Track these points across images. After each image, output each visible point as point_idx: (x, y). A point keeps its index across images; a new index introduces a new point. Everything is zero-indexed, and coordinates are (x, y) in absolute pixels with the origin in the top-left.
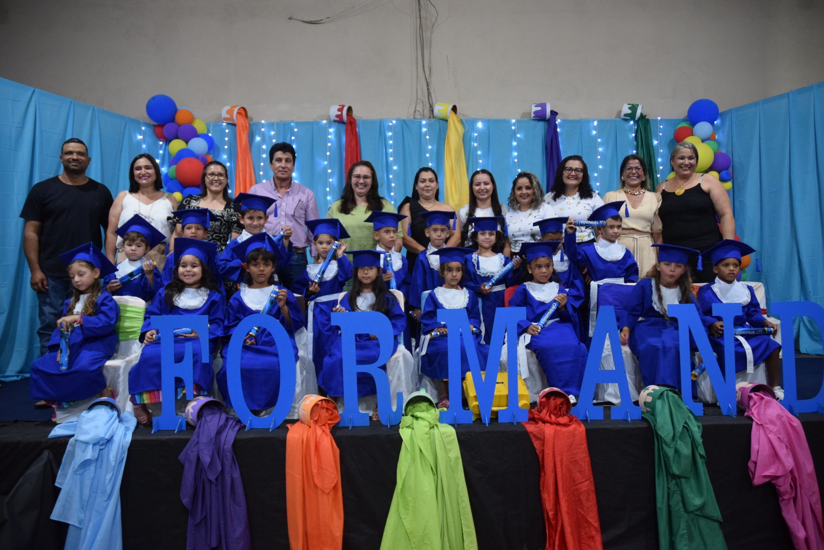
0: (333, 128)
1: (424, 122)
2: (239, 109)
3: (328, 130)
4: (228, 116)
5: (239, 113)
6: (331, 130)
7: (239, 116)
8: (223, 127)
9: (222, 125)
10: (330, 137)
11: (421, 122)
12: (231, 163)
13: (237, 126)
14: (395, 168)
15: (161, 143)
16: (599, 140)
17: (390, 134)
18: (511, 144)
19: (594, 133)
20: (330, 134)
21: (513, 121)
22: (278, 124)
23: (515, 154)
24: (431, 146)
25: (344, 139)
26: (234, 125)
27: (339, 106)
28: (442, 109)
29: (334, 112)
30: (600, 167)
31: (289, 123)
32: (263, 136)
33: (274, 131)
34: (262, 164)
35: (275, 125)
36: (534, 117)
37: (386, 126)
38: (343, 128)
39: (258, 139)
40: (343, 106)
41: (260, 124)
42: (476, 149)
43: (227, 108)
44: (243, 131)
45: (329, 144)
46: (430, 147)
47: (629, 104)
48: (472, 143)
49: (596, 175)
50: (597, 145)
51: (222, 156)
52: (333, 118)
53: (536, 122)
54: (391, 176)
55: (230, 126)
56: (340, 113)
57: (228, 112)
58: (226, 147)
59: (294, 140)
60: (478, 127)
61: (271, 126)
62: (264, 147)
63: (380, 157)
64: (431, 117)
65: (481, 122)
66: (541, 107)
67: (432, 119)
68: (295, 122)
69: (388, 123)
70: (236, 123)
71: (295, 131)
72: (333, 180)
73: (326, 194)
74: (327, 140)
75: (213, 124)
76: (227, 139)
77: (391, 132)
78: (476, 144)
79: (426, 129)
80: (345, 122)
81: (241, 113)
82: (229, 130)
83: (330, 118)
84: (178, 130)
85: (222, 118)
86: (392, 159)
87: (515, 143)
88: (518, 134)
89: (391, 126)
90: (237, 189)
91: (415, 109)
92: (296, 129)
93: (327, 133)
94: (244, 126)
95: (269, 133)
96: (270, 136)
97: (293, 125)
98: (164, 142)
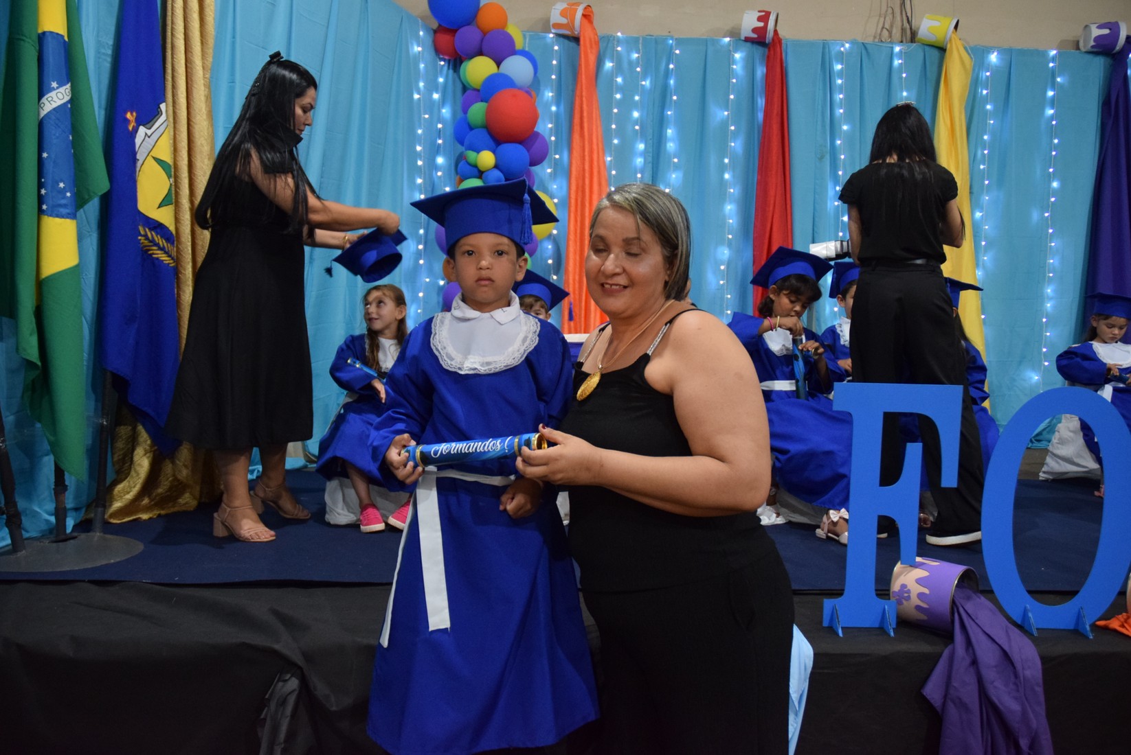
0: (742, 52)
1: (897, 49)
2: (585, 8)
3: (733, 55)
4: (564, 21)
5: (584, 16)
6: (738, 56)
7: (585, 21)
8: (549, 41)
9: (544, 38)
10: (735, 67)
11: (892, 48)
12: (558, 106)
13: (582, 39)
14: (845, 128)
15: (443, 63)
17: (838, 67)
18: (1045, 93)
20: (734, 62)
21: (1053, 53)
22: (644, 39)
23: (1050, 112)
24: (907, 91)
25: (761, 71)
26: (576, 40)
27: (759, 11)
28: (931, 26)
29: (749, 22)
31: (665, 40)
32: (618, 60)
33: (638, 53)
34: (615, 111)
35: (641, 41)
37: (833, 53)
38: (759, 51)
39: (609, 65)
40: (768, 14)
41: (614, 40)
43: (560, 6)
44: (591, 47)
45: (734, 81)
46: (905, 94)
48: (980, 91)
51: (543, 95)
52: (747, 31)
53: (1090, 57)
54: (838, 142)
55: (562, 39)
56: (761, 24)
57: (563, 14)
58: (553, 77)
59: (672, 69)
60: (990, 62)
61: (632, 43)
62: (619, 80)
63: (820, 107)
64: (912, 42)
65: (995, 54)
66: (1110, 29)
67: (915, 44)
68: (676, 39)
69: (837, 48)
70: (578, 34)
71: (676, 54)
72: (736, 145)
73: (722, 168)
74: (730, 73)
75: (530, 35)
76: (554, 62)
77: (842, 65)
78: (985, 92)
79: (900, 61)
80: (767, 42)
81: (587, 16)
82: (559, 48)
83: (740, 34)
84: (482, 40)
85: (551, 24)
86: (841, 111)
87: (1050, 93)
88: (1059, 76)
89: (842, 53)
90: (574, 152)
91: (880, 26)
92: (677, 52)
93: (731, 61)
94: (593, 40)
95: (629, 55)
96: (630, 63)
97: (672, 44)
98: (447, 62)
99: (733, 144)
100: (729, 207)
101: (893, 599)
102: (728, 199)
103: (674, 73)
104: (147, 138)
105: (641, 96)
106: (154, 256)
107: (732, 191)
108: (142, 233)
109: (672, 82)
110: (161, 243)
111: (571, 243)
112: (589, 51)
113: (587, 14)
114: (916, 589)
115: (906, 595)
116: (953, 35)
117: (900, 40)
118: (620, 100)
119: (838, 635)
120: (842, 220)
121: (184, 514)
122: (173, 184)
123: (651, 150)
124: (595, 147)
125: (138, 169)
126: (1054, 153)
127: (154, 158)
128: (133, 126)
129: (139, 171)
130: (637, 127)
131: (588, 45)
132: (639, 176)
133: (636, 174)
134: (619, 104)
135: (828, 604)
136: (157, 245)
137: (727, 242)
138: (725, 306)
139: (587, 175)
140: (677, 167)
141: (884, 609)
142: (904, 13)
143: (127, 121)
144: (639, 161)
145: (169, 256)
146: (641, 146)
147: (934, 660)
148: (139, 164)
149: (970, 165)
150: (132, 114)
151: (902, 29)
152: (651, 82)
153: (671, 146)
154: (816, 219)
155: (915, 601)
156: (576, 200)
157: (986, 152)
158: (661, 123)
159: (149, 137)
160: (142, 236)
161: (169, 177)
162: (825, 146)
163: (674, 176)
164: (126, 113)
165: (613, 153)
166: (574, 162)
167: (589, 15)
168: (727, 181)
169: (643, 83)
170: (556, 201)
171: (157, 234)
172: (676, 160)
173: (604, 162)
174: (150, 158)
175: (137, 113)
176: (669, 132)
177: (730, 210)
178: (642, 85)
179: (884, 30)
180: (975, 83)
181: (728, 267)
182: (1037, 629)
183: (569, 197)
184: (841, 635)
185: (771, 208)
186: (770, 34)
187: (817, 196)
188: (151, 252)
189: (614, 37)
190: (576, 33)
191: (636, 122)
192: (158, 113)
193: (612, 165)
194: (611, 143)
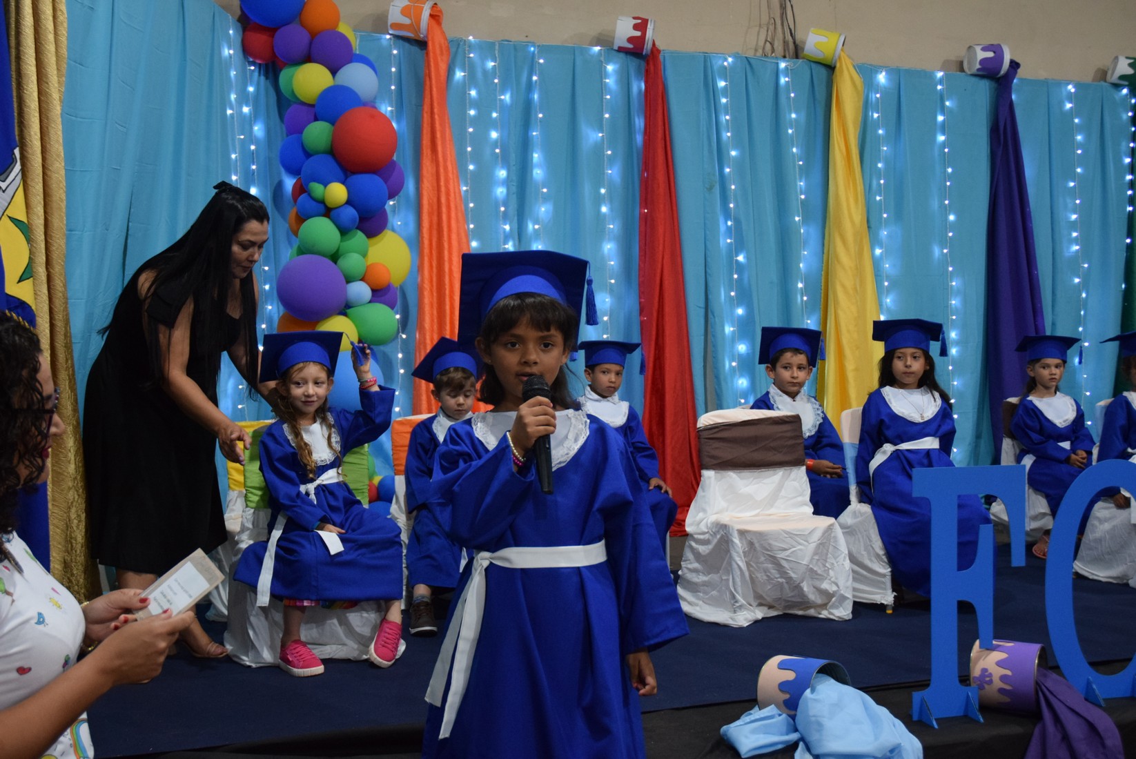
0: (615, 63)
1: (783, 65)
2: (433, 7)
3: (605, 67)
4: (407, 21)
5: (431, 16)
6: (610, 68)
7: (433, 22)
8: (384, 43)
9: (379, 39)
10: (607, 81)
11: (778, 63)
12: (399, 123)
13: (430, 44)
14: (733, 153)
15: (253, 68)
16: (1076, 121)
17: (722, 84)
18: (934, 117)
19: (1068, 106)
20: (606, 75)
21: (940, 74)
22: (501, 45)
23: (941, 138)
24: (796, 113)
25: (639, 86)
26: (422, 44)
27: (634, 18)
28: (818, 42)
29: (624, 30)
30: (1079, 170)
31: (526, 45)
32: (470, 69)
33: (494, 60)
34: (470, 130)
35: (497, 47)
36: (978, 70)
37: (715, 68)
38: (633, 63)
39: (459, 75)
40: (645, 22)
41: (465, 44)
42: (877, 124)
43: (400, 3)
44: (442, 54)
45: (608, 97)
46: (793, 116)
47: (1127, 58)
48: (870, 114)
49: (1072, 184)
50: (1071, 130)
52: (623, 42)
54: (727, 170)
55: (401, 42)
56: (638, 34)
57: (405, 11)
58: (393, 87)
59: (536, 81)
60: (879, 82)
61: (487, 49)
63: (705, 129)
64: (797, 56)
65: (884, 73)
66: (994, 52)
67: (801, 60)
68: (539, 46)
69: (720, 62)
70: (427, 36)
71: (539, 63)
72: (613, 172)
73: (598, 200)
74: (603, 88)
75: (361, 36)
76: (393, 70)
77: (726, 81)
78: (876, 115)
79: (787, 79)
80: (644, 54)
81: (435, 17)
82: (399, 52)
83: (613, 44)
84: (311, 43)
85: (389, 24)
86: (729, 134)
87: (940, 118)
88: (948, 100)
89: (725, 68)
91: (762, 38)
92: (541, 61)
93: (602, 74)
94: (443, 45)
95: (483, 64)
96: (485, 72)
97: (534, 51)
98: (258, 66)
100: (609, 247)
101: (974, 685)
102: (607, 237)
103: (538, 86)
105: (501, 112)
107: (612, 226)
109: (536, 96)
111: (426, 293)
112: (439, 58)
113: (434, 14)
114: (997, 672)
115: (988, 679)
116: (842, 54)
117: (783, 54)
118: (474, 116)
119: (933, 727)
120: (737, 261)
123: (514, 178)
124: (450, 173)
126: (948, 184)
127: (10, 217)
130: (497, 151)
131: (438, 52)
132: (503, 209)
133: (497, 208)
134: (474, 121)
135: (917, 696)
137: (608, 288)
139: (444, 210)
140: (546, 198)
141: (968, 696)
142: (785, 24)
144: (500, 191)
146: (502, 173)
147: (1025, 740)
149: (865, 195)
151: (784, 42)
152: (512, 97)
153: (538, 173)
154: (709, 259)
155: (998, 684)
156: (431, 241)
157: (882, 182)
158: (525, 147)
159: (4, 192)
161: (28, 240)
162: (714, 175)
165: (469, 181)
166: (425, 193)
167: (439, 16)
168: (605, 215)
169: (502, 97)
172: (545, 190)
173: (461, 193)
174: (5, 219)
176: (536, 156)
177: (610, 250)
178: (501, 100)
179: (767, 43)
180: (866, 106)
181: (610, 318)
182: (1104, 699)
184: (936, 726)
185: (661, 248)
186: (648, 47)
187: (708, 232)
189: (465, 40)
190: (422, 36)
191: (495, 144)
192: (12, 161)
193: (469, 196)
194: (466, 169)
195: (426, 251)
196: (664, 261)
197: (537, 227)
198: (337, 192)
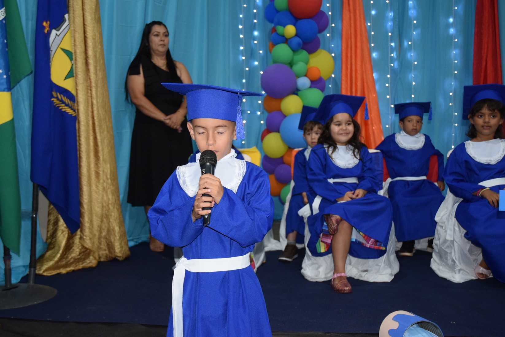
72: (459, 8)
73: (449, 26)
90: (344, 22)
99: (456, 8)
100: (454, 52)
102: (453, 47)
104: (57, 36)
106: (63, 110)
107: (456, 40)
108: (55, 96)
110: (66, 102)
111: (343, 82)
121: (90, 269)
122: (74, 64)
123: (398, 17)
124: (358, 17)
125: (52, 56)
127: (61, 49)
128: (48, 30)
129: (53, 57)
130: (388, 1)
132: (390, 34)
133: (387, 34)
136: (64, 103)
137: (453, 77)
138: (453, 121)
139: (353, 37)
140: (416, 26)
143: (44, 27)
144: (390, 24)
145: (72, 109)
146: (391, 14)
148: (52, 53)
150: (47, 23)
153: (412, 13)
159: (58, 36)
160: (54, 98)
161: (71, 60)
163: (414, 33)
164: (43, 22)
165: (371, 20)
166: (344, 28)
168: (452, 34)
170: (333, 55)
171: (64, 96)
172: (415, 22)
173: (365, 27)
174: (59, 50)
175: (50, 22)
176: (411, 3)
177: (455, 54)
181: (454, 94)
183: (342, 52)
188: (60, 108)
192: (63, 21)
193: (372, 29)
194: (370, 14)
195: (344, 60)
196: (488, 59)
197: (410, 43)
198: (290, 30)
